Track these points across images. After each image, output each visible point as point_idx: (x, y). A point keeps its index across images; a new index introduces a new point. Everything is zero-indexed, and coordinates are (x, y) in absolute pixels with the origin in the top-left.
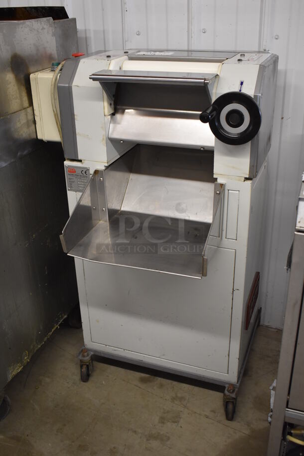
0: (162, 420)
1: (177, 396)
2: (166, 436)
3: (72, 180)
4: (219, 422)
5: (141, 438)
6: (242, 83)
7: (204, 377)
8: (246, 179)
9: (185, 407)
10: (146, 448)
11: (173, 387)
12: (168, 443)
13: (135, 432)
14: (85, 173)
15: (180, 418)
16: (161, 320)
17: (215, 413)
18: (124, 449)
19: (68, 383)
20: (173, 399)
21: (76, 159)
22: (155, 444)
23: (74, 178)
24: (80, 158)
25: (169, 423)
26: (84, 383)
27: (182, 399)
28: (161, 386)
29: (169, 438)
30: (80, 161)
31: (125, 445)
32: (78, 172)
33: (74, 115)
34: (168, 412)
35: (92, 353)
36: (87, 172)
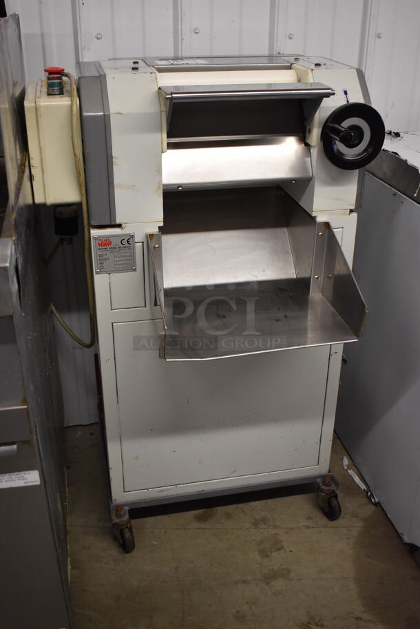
0: (264, 553)
1: (256, 520)
2: (284, 569)
3: (105, 257)
4: (325, 526)
5: (257, 585)
6: (346, 93)
7: (289, 481)
8: (351, 211)
9: (275, 527)
10: (274, 593)
11: (243, 511)
12: (292, 575)
13: (245, 582)
14: (128, 242)
15: (281, 542)
16: (233, 425)
17: (312, 519)
18: (251, 607)
19: (106, 564)
20: (256, 524)
21: (113, 223)
22: (279, 584)
23: (108, 253)
24: (118, 222)
25: (274, 553)
26: (129, 554)
27: (264, 520)
28: (228, 516)
29: (289, 571)
30: (119, 226)
31: (247, 602)
32: (116, 242)
33: (112, 157)
34: (262, 542)
35: (127, 508)
36: (131, 240)
